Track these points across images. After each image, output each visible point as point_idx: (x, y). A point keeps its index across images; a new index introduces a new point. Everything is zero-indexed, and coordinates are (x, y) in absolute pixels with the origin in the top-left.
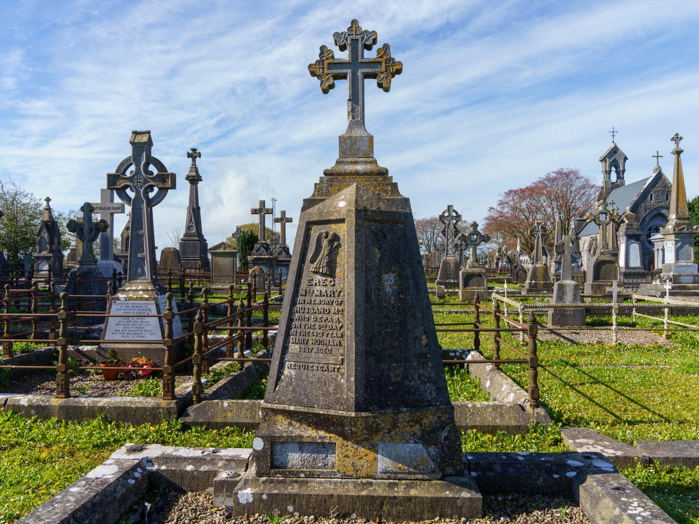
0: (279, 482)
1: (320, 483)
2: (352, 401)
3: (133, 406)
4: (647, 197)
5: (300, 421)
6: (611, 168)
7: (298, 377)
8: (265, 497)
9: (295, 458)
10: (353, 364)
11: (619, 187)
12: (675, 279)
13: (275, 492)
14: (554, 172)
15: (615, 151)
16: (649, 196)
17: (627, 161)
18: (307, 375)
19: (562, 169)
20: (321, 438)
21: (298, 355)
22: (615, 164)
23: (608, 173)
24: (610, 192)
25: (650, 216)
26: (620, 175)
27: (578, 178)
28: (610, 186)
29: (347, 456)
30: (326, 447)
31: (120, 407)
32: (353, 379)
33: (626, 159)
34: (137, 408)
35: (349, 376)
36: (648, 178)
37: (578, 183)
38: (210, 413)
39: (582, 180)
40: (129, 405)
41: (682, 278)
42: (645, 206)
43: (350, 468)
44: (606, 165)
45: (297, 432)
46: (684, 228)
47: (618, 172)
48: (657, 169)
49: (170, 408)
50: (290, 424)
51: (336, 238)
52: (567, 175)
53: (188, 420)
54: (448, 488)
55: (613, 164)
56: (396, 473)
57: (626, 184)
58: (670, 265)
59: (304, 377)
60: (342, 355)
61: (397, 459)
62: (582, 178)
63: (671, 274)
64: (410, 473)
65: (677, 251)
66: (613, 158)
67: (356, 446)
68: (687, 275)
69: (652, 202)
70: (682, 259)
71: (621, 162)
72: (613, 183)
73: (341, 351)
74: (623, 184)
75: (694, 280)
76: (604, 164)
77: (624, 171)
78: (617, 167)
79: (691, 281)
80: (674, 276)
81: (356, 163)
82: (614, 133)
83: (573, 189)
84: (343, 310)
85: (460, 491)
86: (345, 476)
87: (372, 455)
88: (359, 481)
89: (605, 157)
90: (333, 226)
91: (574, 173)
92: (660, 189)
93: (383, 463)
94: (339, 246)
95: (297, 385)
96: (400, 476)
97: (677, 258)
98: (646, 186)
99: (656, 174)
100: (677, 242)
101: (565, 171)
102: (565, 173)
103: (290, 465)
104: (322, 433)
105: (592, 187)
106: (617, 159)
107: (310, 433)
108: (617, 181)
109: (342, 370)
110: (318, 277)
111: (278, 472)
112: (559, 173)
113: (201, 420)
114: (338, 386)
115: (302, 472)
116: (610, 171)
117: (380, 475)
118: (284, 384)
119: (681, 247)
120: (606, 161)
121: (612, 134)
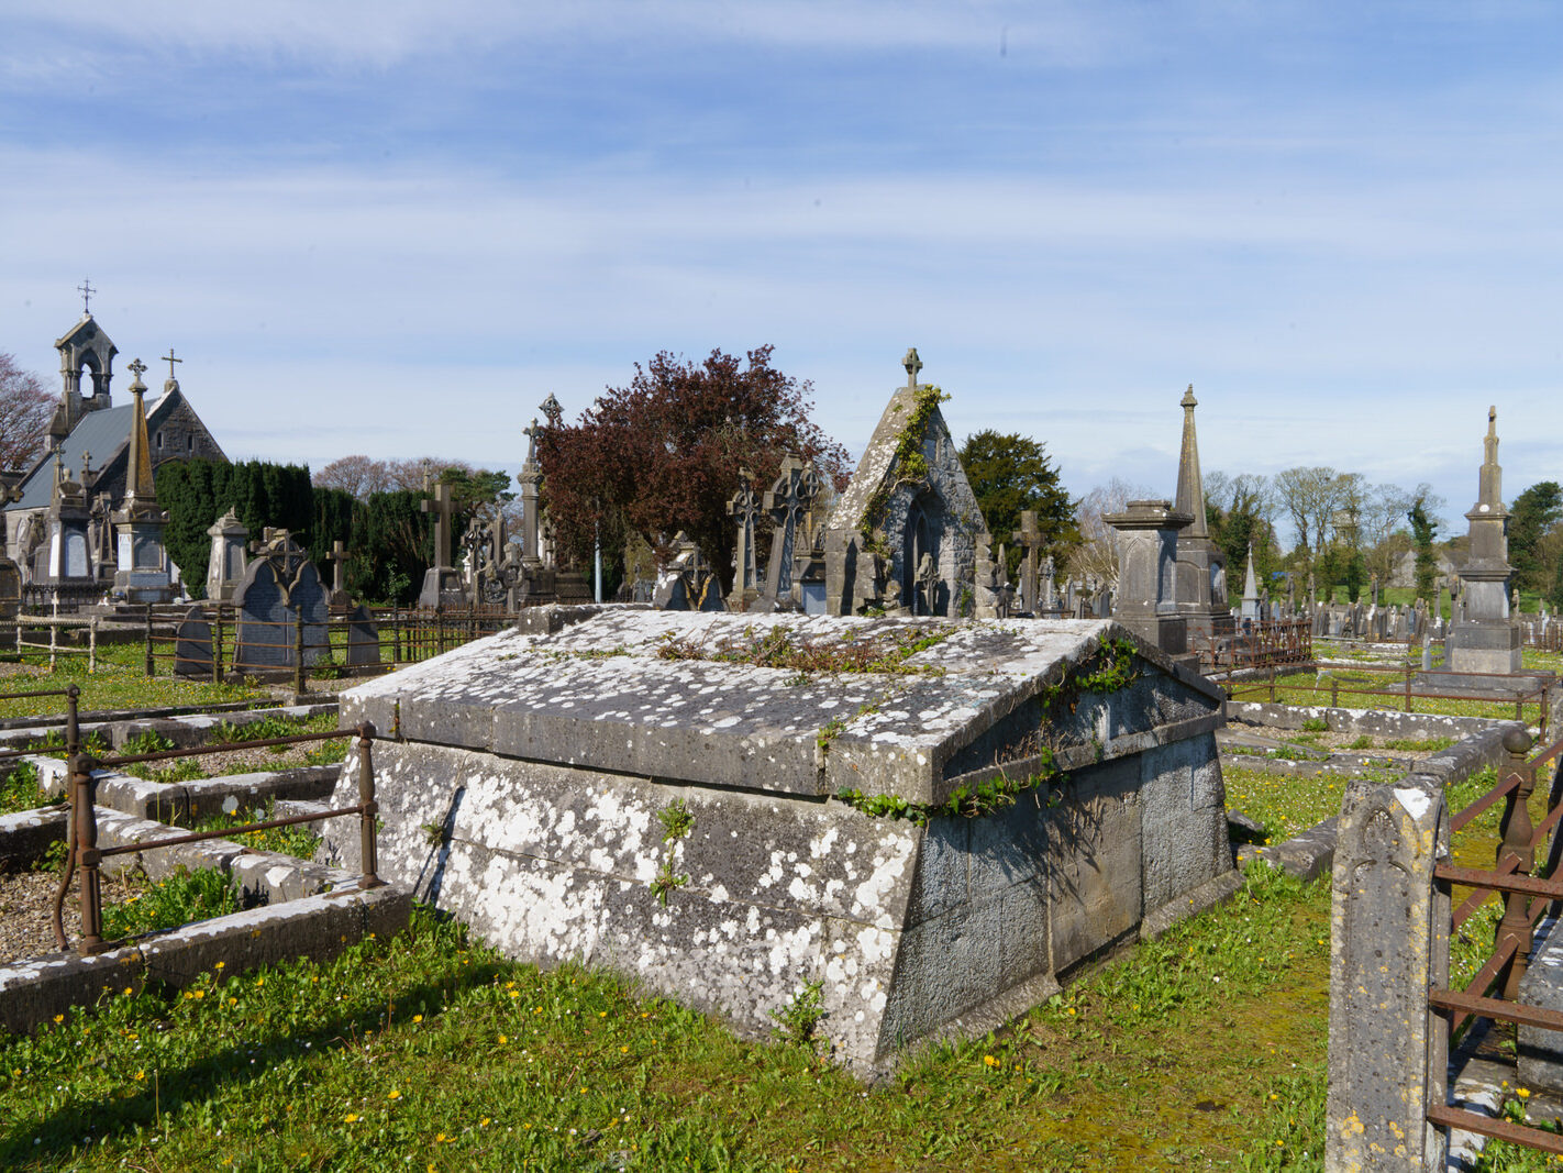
6: (80, 366)
11: (99, 409)
15: (89, 331)
16: (156, 440)
17: (116, 357)
22: (89, 357)
23: (74, 376)
24: (81, 417)
26: (102, 382)
28: (79, 405)
33: (113, 351)
36: (154, 401)
41: (144, 594)
44: (69, 359)
46: (146, 515)
47: (96, 377)
48: (171, 386)
55: (85, 358)
57: (114, 406)
58: (125, 573)
63: (128, 588)
65: (137, 551)
66: (85, 346)
68: (151, 590)
69: (161, 451)
70: (144, 563)
71: (103, 356)
72: (85, 399)
74: (107, 404)
75: (163, 597)
76: (65, 356)
77: (109, 376)
78: (95, 367)
79: (157, 598)
80: (130, 590)
82: (90, 293)
89: (68, 341)
92: (177, 424)
97: (136, 562)
98: (149, 416)
99: (168, 393)
100: (135, 537)
106: (95, 349)
108: (94, 397)
116: (79, 374)
119: (143, 544)
120: (69, 350)
121: (83, 293)
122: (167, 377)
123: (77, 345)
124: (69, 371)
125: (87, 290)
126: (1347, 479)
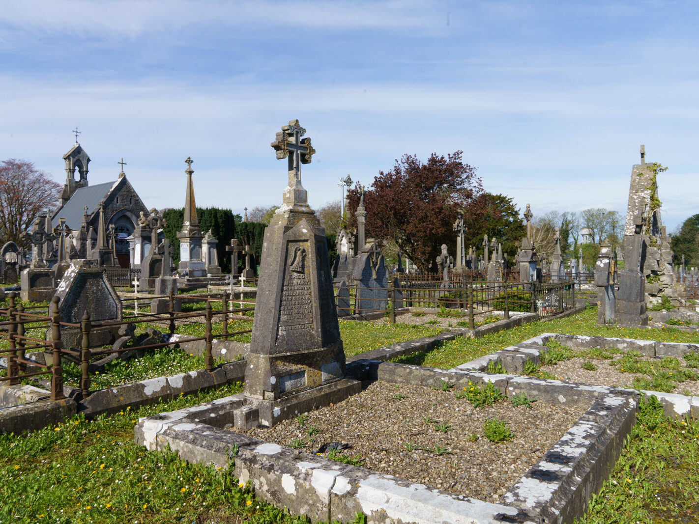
0: (287, 399)
1: (303, 394)
2: (320, 342)
3: (31, 412)
4: (113, 200)
5: (289, 362)
6: (74, 167)
7: (288, 335)
8: (285, 409)
9: (288, 385)
10: (319, 322)
11: (82, 187)
12: (191, 274)
13: (289, 405)
14: (3, 162)
15: (78, 151)
16: (116, 199)
17: (90, 162)
18: (293, 333)
19: (14, 160)
20: (300, 369)
21: (286, 322)
22: (78, 163)
23: (72, 171)
24: (74, 191)
25: (117, 217)
26: (84, 174)
27: (32, 171)
28: (74, 185)
29: (311, 376)
30: (301, 374)
31: (17, 417)
32: (320, 330)
33: (89, 160)
34: (36, 413)
35: (318, 328)
36: (114, 182)
37: (31, 177)
38: (104, 402)
39: (36, 174)
40: (26, 412)
41: (195, 273)
42: (112, 207)
43: (312, 383)
44: (70, 164)
45: (288, 369)
46: (195, 233)
47: (81, 172)
48: (122, 175)
49: (70, 405)
50: (284, 365)
51: (304, 251)
52: (19, 167)
53: (89, 411)
54: (348, 381)
55: (77, 164)
56: (329, 380)
57: (90, 184)
58: (186, 263)
59: (292, 334)
60: (312, 318)
61: (328, 372)
62: (36, 172)
63: (188, 269)
64: (334, 378)
65: (191, 251)
66: (77, 158)
67: (314, 370)
68: (198, 271)
69: (118, 204)
70: (195, 258)
71: (84, 162)
72: (77, 182)
73: (311, 316)
74: (86, 184)
75: (203, 274)
76: (68, 163)
77: (87, 172)
78: (80, 167)
79: (201, 275)
80: (190, 271)
81: (301, 206)
82: (78, 134)
83: (26, 182)
84: (311, 293)
85: (352, 382)
86: (311, 388)
87: (320, 372)
88: (317, 388)
89: (69, 156)
90: (301, 243)
91: (29, 166)
92: (125, 193)
93: (324, 376)
94: (306, 255)
95: (288, 340)
96: (330, 381)
97: (191, 257)
98: (112, 189)
99: (121, 179)
100: (191, 244)
101: (17, 162)
102: (17, 164)
103: (286, 390)
104: (299, 366)
105: (48, 182)
106: (81, 159)
107: (294, 367)
108: (80, 181)
109: (313, 326)
110: (295, 274)
111: (284, 395)
112: (11, 163)
113: (99, 409)
114: (312, 336)
115: (294, 391)
116: (74, 170)
117: (323, 383)
118: (280, 341)
119: (194, 248)
120: (69, 160)
121: (75, 133)
122: (120, 171)
123: (73, 157)
124: (70, 169)
125: (77, 132)
126: (612, 213)
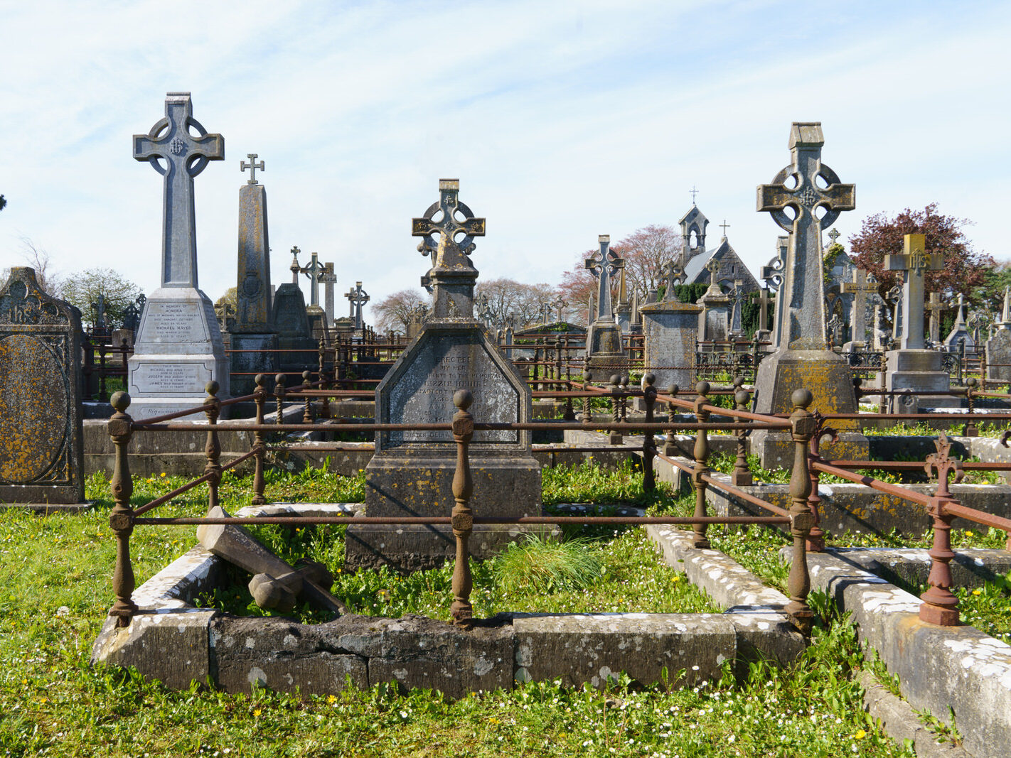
11: (699, 253)
15: (694, 213)
23: (687, 237)
24: (690, 258)
28: (689, 253)
33: (707, 222)
36: (716, 247)
44: (686, 228)
47: (698, 237)
48: (724, 239)
55: (693, 228)
57: (706, 250)
66: (692, 221)
71: (701, 225)
76: (683, 227)
77: (704, 236)
78: (697, 231)
82: (695, 193)
89: (685, 220)
92: (726, 260)
99: (722, 243)
106: (697, 222)
108: (697, 248)
116: (690, 235)
121: (692, 194)
123: (689, 221)
